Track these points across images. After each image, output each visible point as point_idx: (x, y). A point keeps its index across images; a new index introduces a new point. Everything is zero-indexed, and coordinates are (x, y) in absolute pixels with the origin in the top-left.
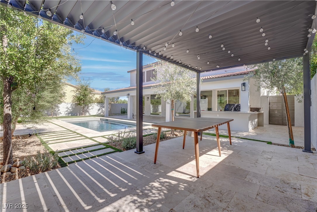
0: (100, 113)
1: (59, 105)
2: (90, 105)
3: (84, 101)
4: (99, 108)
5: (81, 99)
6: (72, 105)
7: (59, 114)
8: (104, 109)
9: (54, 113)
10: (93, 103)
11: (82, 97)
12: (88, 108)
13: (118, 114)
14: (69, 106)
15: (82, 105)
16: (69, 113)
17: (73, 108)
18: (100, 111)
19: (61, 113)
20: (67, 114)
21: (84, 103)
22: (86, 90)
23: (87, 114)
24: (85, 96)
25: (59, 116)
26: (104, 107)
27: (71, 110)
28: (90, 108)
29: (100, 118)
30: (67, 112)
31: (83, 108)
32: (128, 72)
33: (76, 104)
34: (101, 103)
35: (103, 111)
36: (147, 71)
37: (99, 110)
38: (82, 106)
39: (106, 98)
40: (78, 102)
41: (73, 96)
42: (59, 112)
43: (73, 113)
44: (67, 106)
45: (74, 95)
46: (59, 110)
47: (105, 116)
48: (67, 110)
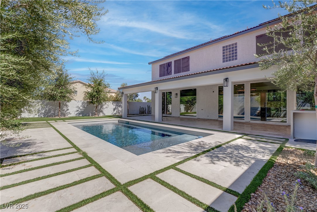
0: (116, 114)
1: (68, 103)
2: (104, 103)
3: (97, 98)
4: (114, 107)
5: (95, 96)
6: (83, 103)
7: (68, 114)
8: (120, 109)
9: (62, 113)
10: (107, 101)
11: (95, 93)
12: (101, 107)
13: (137, 115)
14: (80, 104)
15: (96, 103)
16: (80, 114)
17: (84, 107)
18: (116, 110)
19: (71, 113)
20: (78, 114)
21: (97, 101)
22: (99, 84)
23: (101, 115)
24: (98, 92)
25: (67, 117)
26: (120, 106)
27: (82, 109)
28: (104, 107)
29: (118, 120)
30: (77, 112)
31: (96, 107)
32: (149, 63)
33: (87, 102)
34: (117, 101)
35: (119, 111)
36: (175, 61)
37: (114, 110)
38: (95, 105)
39: (124, 95)
40: (90, 99)
41: (85, 92)
42: (68, 111)
43: (84, 114)
44: (77, 104)
45: (86, 90)
46: (68, 110)
47: (123, 117)
48: (77, 110)
